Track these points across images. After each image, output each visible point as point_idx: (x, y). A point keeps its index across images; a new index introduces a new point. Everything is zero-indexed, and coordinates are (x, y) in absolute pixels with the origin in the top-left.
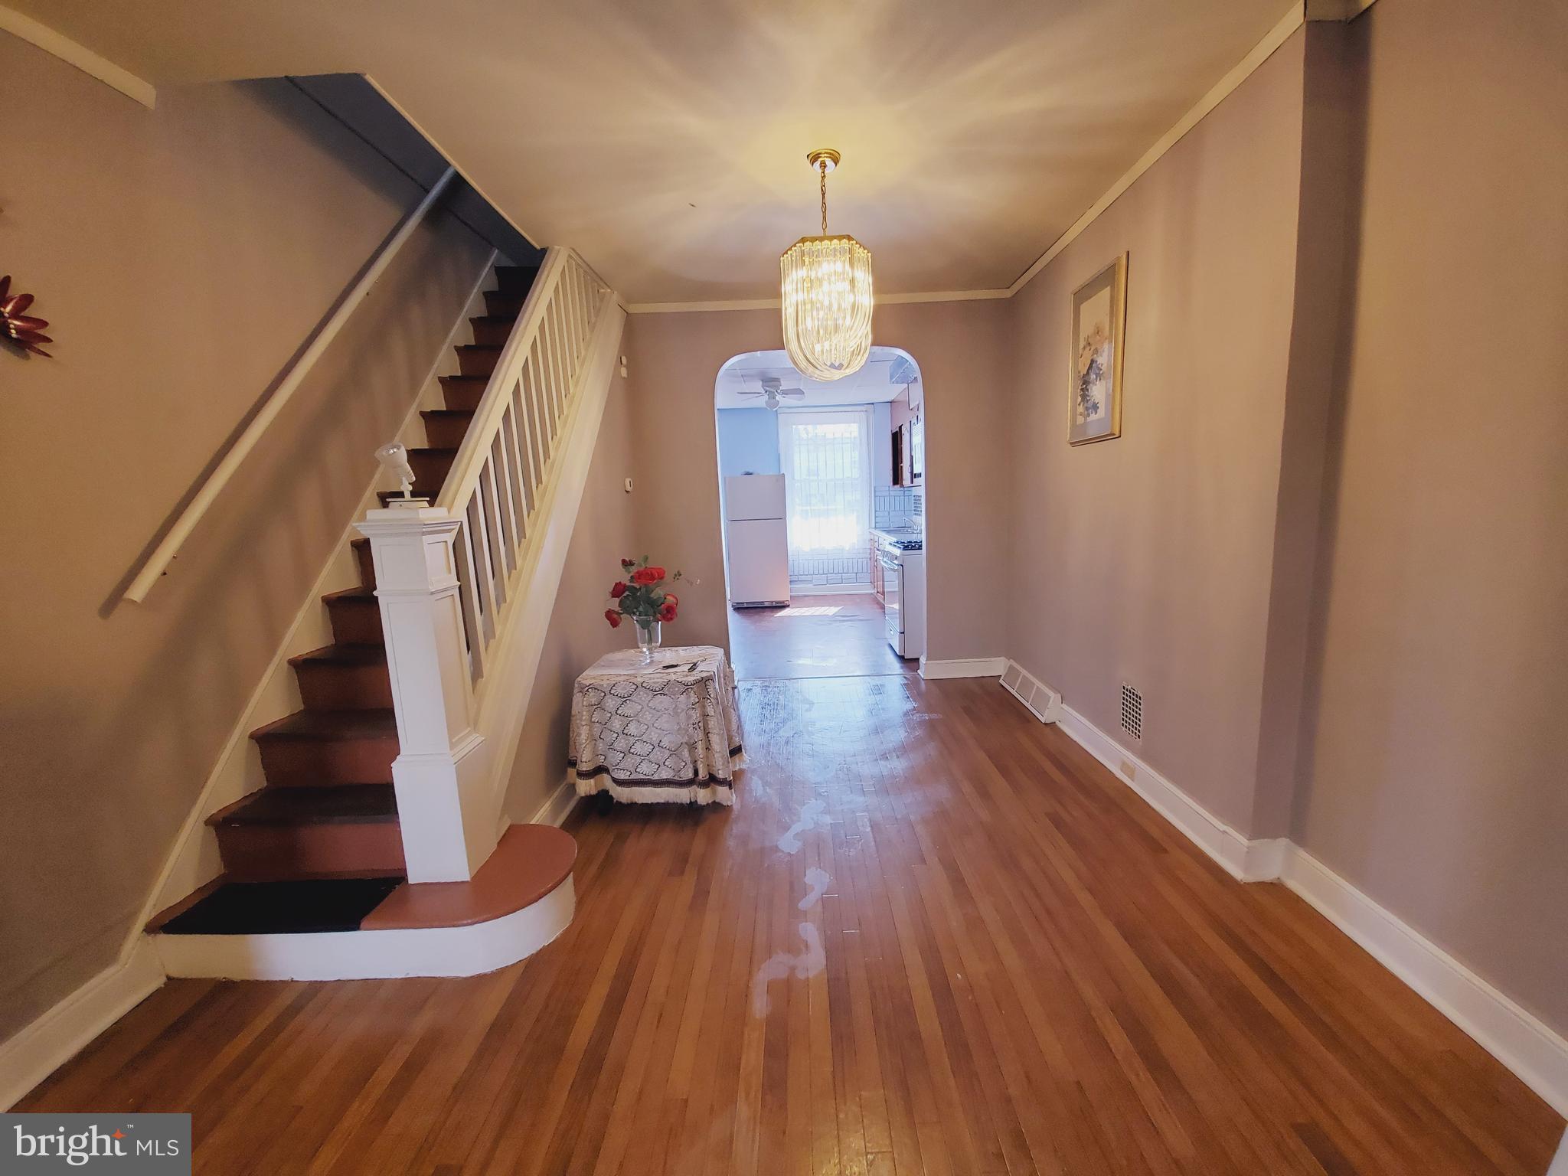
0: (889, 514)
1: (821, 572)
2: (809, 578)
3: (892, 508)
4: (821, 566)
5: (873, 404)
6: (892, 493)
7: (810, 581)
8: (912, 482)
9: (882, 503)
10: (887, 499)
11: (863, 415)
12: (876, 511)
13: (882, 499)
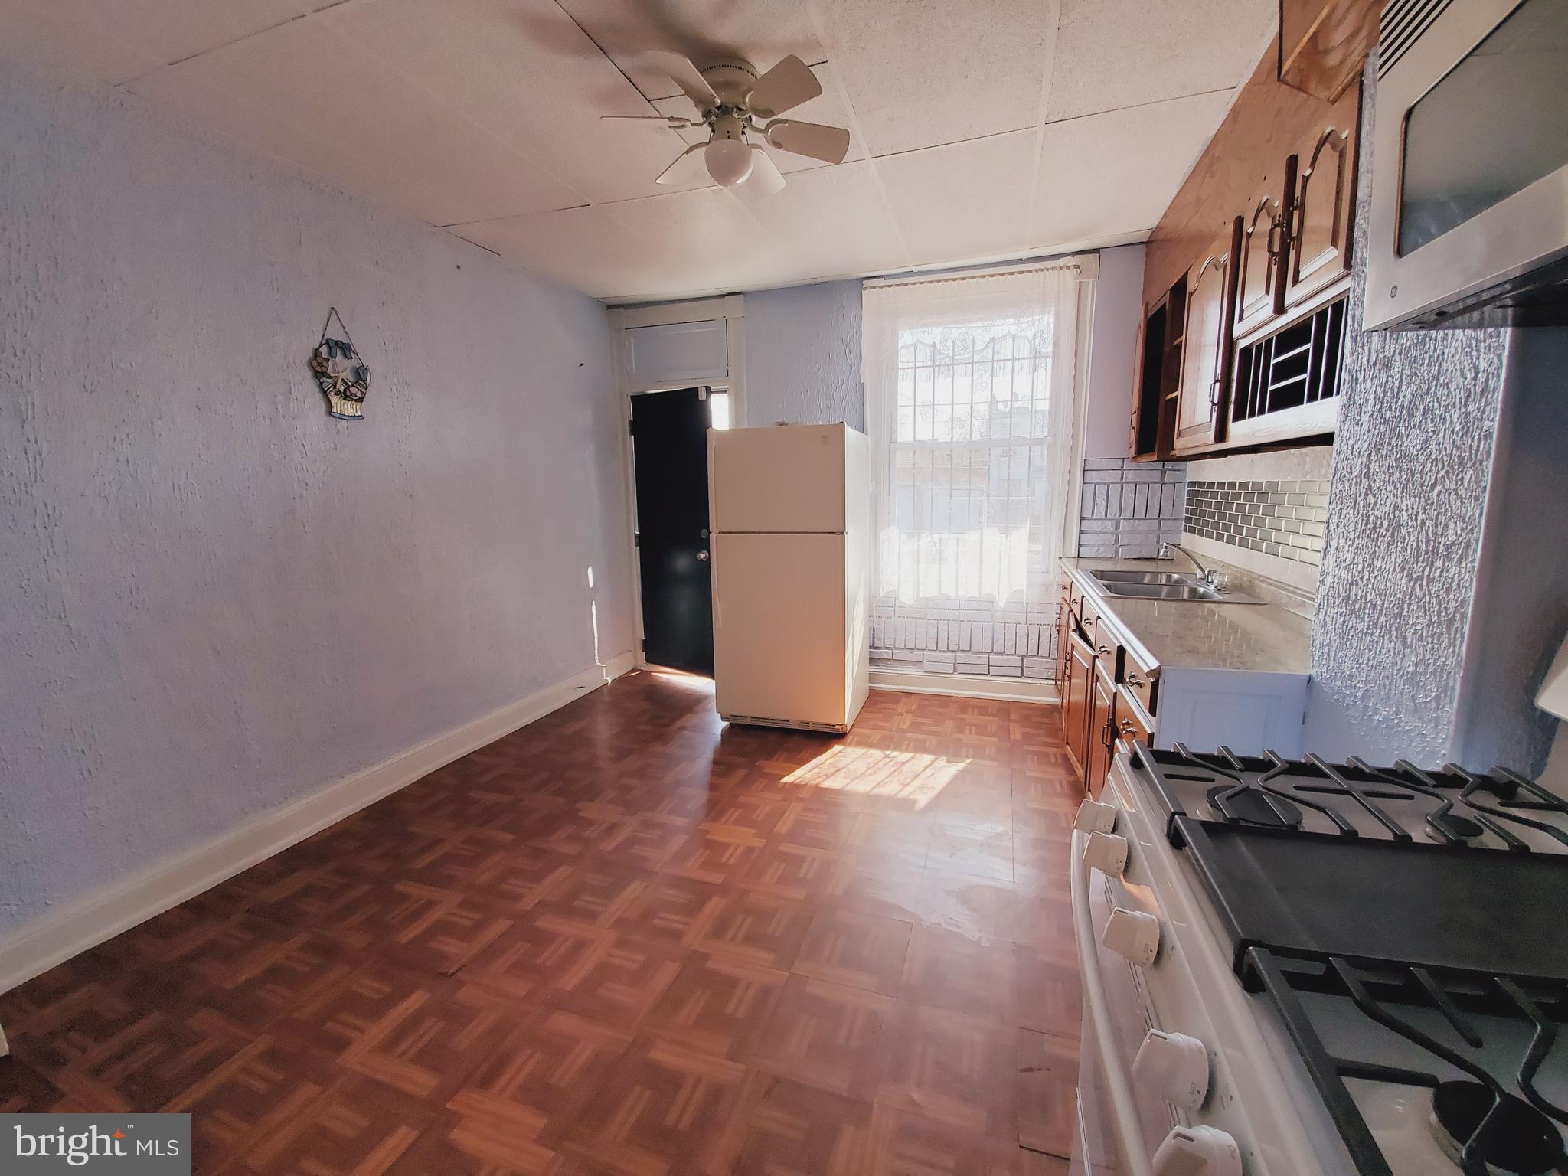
0: (1117, 527)
1: (943, 646)
2: (916, 656)
3: (1128, 513)
4: (943, 635)
5: (1096, 251)
6: (1130, 476)
7: (918, 663)
8: (1221, 435)
9: (1101, 501)
10: (1115, 489)
11: (1070, 278)
12: (1082, 518)
13: (1102, 490)
